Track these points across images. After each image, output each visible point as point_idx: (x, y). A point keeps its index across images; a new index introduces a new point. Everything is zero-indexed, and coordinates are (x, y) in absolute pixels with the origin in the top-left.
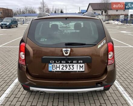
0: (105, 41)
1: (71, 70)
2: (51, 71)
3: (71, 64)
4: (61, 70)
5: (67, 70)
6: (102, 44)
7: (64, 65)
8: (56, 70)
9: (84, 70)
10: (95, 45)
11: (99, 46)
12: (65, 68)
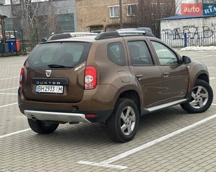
0: (84, 64)
1: (52, 92)
2: (37, 92)
3: (52, 86)
4: (44, 91)
5: (49, 91)
6: (80, 67)
7: (48, 86)
8: (41, 91)
9: (62, 92)
10: (73, 68)
11: (77, 69)
12: (47, 89)
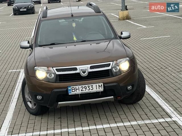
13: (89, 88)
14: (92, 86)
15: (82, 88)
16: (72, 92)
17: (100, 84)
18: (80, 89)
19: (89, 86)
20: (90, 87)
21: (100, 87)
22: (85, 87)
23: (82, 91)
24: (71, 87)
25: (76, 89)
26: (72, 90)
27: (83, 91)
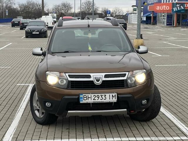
13: (101, 97)
14: (105, 95)
15: (95, 96)
16: (84, 100)
17: (114, 95)
18: (93, 98)
19: (102, 95)
20: (103, 97)
21: (114, 97)
22: (98, 96)
23: (94, 99)
24: (83, 95)
25: (88, 98)
26: (84, 98)
27: (96, 100)
